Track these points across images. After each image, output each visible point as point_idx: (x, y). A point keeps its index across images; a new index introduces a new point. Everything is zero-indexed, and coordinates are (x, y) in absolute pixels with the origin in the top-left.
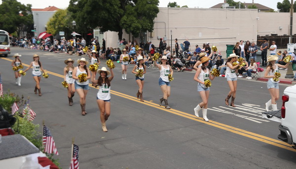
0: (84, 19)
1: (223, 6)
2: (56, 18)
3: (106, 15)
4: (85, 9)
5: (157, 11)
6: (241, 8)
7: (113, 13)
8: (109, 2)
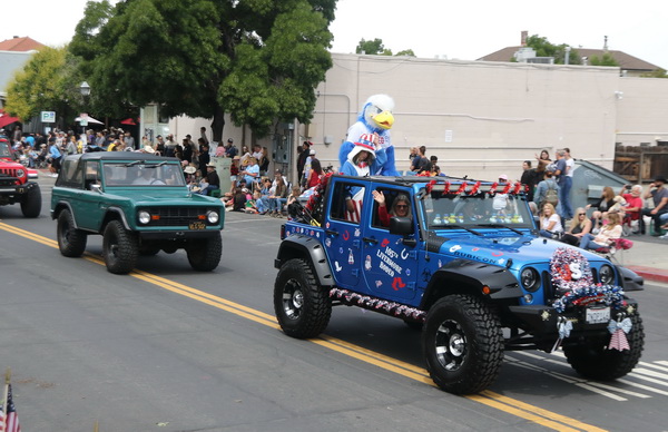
0: (114, 78)
1: (518, 55)
2: (32, 72)
3: (179, 70)
4: (119, 49)
5: (325, 63)
6: (570, 63)
7: (198, 63)
8: (189, 33)
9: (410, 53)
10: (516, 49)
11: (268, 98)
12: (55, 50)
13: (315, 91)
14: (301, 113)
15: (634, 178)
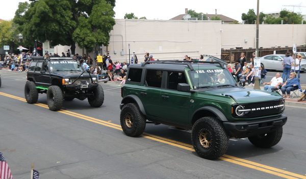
0: (32, 32)
1: (184, 17)
3: (57, 27)
4: (33, 20)
5: (113, 23)
6: (204, 20)
7: (64, 25)
8: (60, 13)
9: (145, 18)
10: (184, 15)
11: (91, 37)
12: (8, 22)
13: (110, 34)
14: (105, 42)
15: (228, 61)
